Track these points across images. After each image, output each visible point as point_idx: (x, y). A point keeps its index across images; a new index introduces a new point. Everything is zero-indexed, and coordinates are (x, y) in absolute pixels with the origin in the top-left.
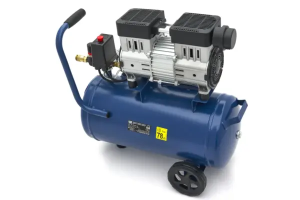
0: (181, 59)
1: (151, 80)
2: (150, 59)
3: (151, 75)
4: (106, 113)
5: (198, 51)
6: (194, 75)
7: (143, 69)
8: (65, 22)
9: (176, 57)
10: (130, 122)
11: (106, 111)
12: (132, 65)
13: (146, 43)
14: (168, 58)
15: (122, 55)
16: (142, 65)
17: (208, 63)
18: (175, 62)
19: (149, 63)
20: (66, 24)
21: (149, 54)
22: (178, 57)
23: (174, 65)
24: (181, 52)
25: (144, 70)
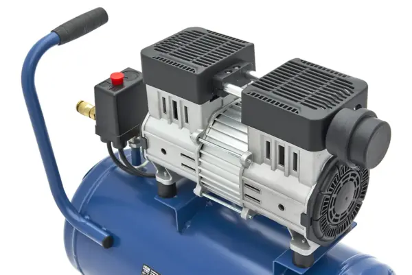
0: (261, 163)
1: (197, 191)
2: (198, 147)
3: (198, 182)
4: (106, 235)
5: (295, 155)
6: (282, 207)
7: (183, 164)
8: (52, 31)
9: (250, 157)
10: (147, 270)
11: (107, 232)
12: (164, 151)
13: (195, 110)
14: (234, 154)
15: (148, 125)
16: (182, 155)
17: (314, 187)
18: (246, 166)
19: (195, 156)
20: (55, 35)
21: (196, 135)
22: (252, 158)
23: (243, 174)
24: (261, 149)
25: (183, 167)
